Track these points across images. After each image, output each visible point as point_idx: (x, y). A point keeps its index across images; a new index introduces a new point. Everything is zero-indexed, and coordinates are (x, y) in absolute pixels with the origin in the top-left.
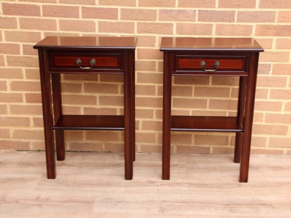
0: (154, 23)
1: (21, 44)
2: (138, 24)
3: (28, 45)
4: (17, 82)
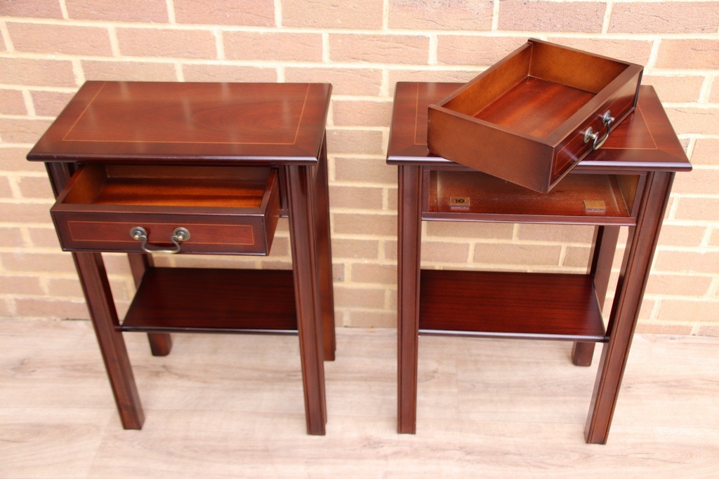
0: (374, 37)
1: (26, 90)
2: (332, 37)
3: (43, 92)
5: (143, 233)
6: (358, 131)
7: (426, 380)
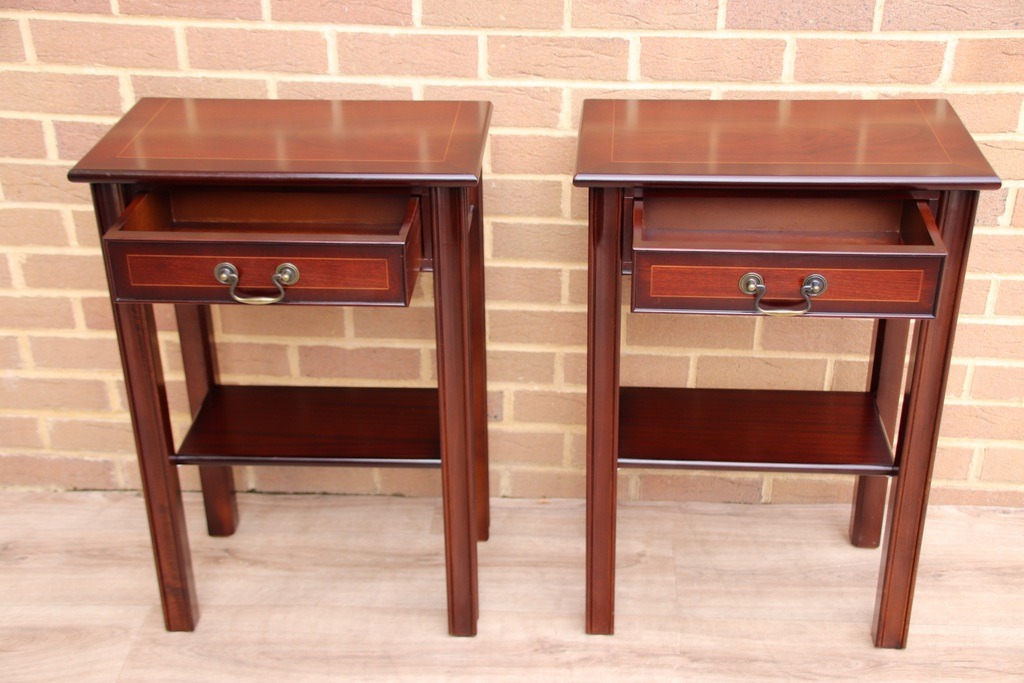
0: (552, 40)
1: (47, 121)
2: (492, 41)
3: (73, 123)
4: (46, 258)
5: (232, 272)
6: (527, 182)
7: (628, 566)
